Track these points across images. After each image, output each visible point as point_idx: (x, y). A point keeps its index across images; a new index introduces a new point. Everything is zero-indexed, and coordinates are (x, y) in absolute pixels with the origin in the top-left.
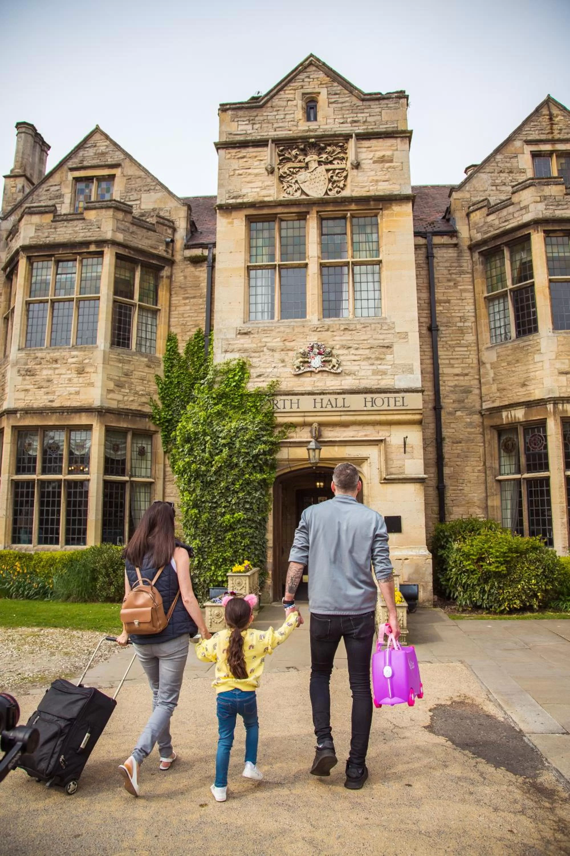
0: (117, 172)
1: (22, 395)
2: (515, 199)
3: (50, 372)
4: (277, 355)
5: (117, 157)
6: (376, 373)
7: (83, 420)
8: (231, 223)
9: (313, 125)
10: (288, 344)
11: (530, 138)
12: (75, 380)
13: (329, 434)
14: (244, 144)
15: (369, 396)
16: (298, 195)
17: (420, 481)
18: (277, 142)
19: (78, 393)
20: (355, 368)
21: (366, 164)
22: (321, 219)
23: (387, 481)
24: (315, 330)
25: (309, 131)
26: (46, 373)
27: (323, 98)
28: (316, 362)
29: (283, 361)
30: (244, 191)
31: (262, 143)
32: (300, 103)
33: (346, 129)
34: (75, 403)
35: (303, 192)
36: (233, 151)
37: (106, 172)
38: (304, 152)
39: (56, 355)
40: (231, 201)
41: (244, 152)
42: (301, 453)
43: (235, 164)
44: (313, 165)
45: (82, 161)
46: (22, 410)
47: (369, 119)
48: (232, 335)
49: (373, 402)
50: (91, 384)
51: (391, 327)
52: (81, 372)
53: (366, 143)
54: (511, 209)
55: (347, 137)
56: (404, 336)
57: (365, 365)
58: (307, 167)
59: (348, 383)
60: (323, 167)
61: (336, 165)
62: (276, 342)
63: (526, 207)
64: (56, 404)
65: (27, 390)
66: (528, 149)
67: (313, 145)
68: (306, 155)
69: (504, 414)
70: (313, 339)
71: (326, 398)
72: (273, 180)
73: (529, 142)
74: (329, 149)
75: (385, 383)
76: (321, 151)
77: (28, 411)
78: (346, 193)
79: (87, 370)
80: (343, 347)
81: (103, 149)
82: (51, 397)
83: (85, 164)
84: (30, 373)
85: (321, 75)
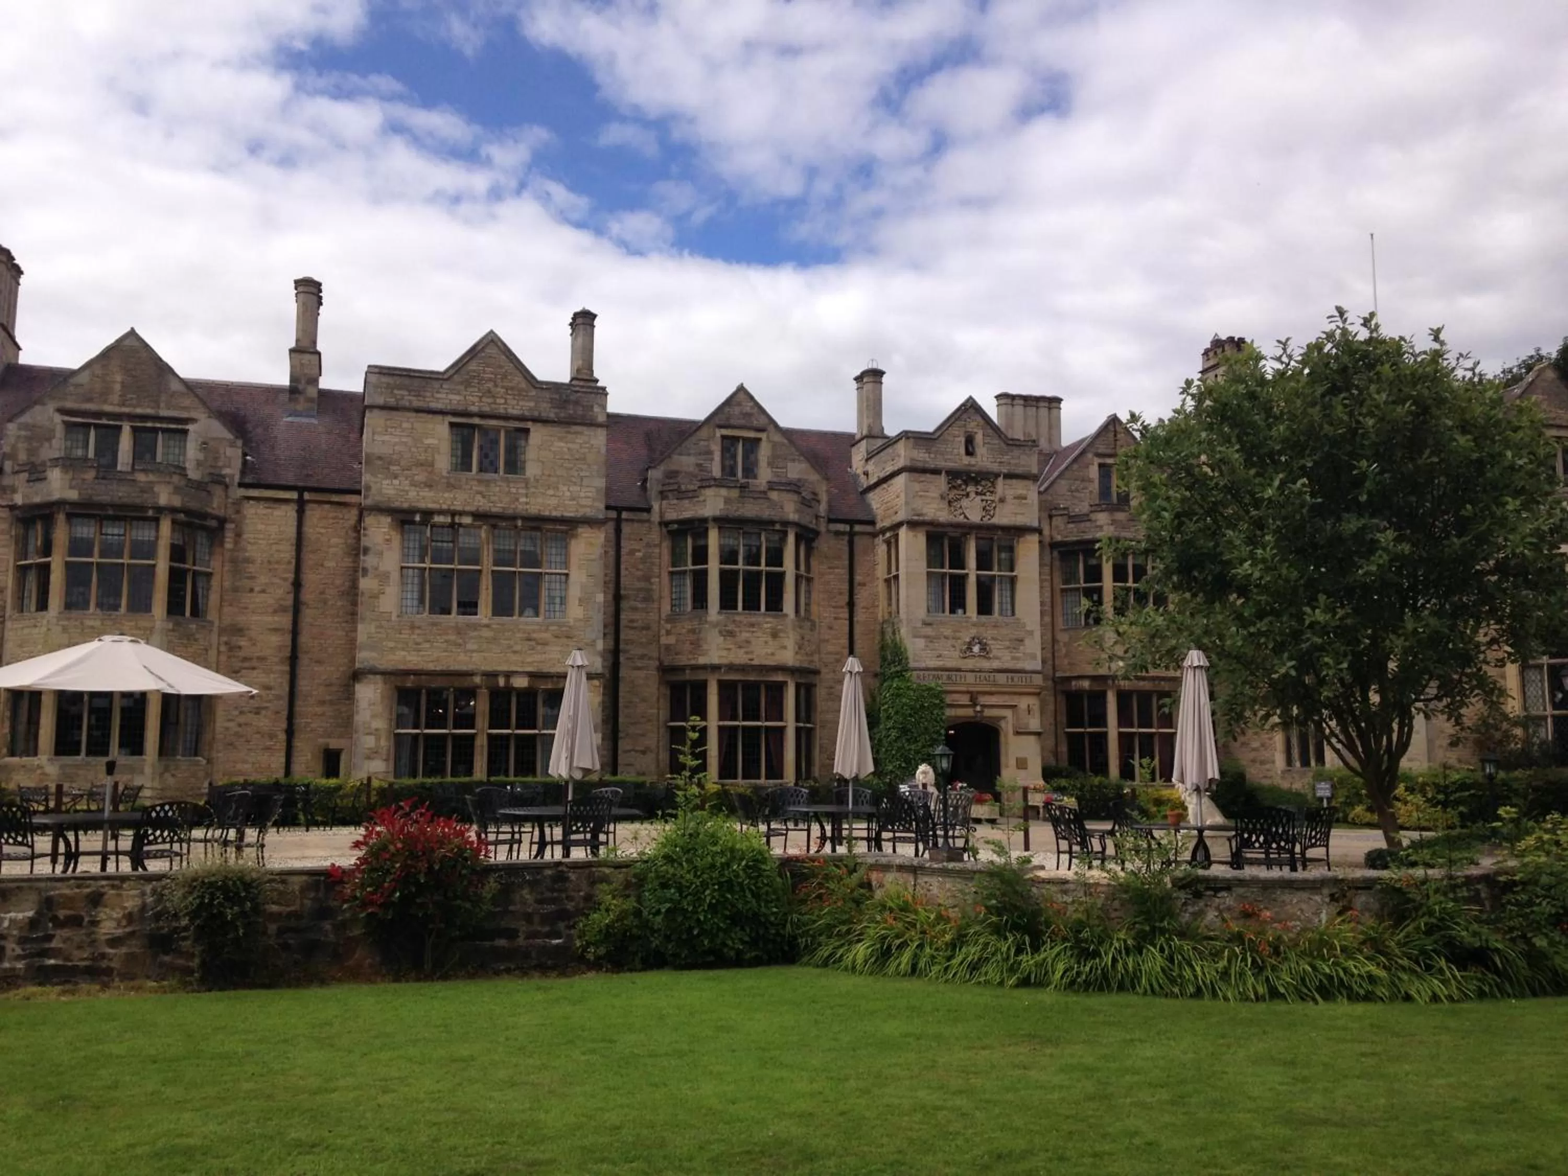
0: (763, 436)
1: (724, 653)
2: (1093, 516)
3: (748, 635)
4: (950, 642)
5: (763, 421)
6: (1013, 658)
7: (779, 678)
8: (915, 536)
9: (972, 460)
10: (958, 634)
11: (1100, 451)
12: (771, 643)
13: (983, 700)
14: (924, 471)
15: (1010, 675)
16: (961, 519)
17: (1038, 734)
18: (948, 473)
19: (773, 654)
20: (1000, 654)
21: (1009, 498)
22: (977, 538)
23: (1018, 733)
24: (974, 625)
25: (969, 465)
26: (745, 635)
27: (979, 438)
28: (976, 649)
29: (954, 646)
30: (925, 511)
31: (936, 472)
32: (963, 440)
33: (995, 468)
34: (770, 662)
35: (966, 517)
36: (917, 475)
37: (752, 434)
38: (966, 483)
39: (753, 620)
40: (916, 518)
41: (923, 477)
42: (961, 712)
43: (917, 487)
44: (972, 495)
45: (728, 419)
46: (726, 666)
47: (1012, 461)
48: (919, 625)
49: (1012, 679)
50: (785, 648)
51: (1024, 625)
52: (775, 635)
53: (1009, 481)
54: (1088, 524)
55: (997, 475)
56: (1031, 633)
57: (1006, 652)
58: (967, 495)
59: (996, 664)
60: (979, 498)
61: (988, 497)
62: (948, 632)
63: (1101, 527)
64: (755, 662)
65: (729, 649)
66: (1097, 461)
67: (973, 478)
68: (967, 485)
69: (1074, 683)
70: (973, 632)
71: (983, 674)
72: (944, 505)
73: (1098, 455)
74: (983, 483)
75: (1019, 665)
76: (977, 483)
77: (731, 667)
78: (995, 521)
79: (782, 635)
80: (993, 639)
81: (748, 409)
82: (750, 656)
83: (732, 422)
84: (731, 634)
85: (979, 419)
